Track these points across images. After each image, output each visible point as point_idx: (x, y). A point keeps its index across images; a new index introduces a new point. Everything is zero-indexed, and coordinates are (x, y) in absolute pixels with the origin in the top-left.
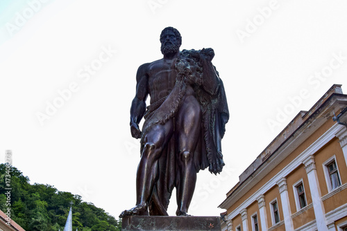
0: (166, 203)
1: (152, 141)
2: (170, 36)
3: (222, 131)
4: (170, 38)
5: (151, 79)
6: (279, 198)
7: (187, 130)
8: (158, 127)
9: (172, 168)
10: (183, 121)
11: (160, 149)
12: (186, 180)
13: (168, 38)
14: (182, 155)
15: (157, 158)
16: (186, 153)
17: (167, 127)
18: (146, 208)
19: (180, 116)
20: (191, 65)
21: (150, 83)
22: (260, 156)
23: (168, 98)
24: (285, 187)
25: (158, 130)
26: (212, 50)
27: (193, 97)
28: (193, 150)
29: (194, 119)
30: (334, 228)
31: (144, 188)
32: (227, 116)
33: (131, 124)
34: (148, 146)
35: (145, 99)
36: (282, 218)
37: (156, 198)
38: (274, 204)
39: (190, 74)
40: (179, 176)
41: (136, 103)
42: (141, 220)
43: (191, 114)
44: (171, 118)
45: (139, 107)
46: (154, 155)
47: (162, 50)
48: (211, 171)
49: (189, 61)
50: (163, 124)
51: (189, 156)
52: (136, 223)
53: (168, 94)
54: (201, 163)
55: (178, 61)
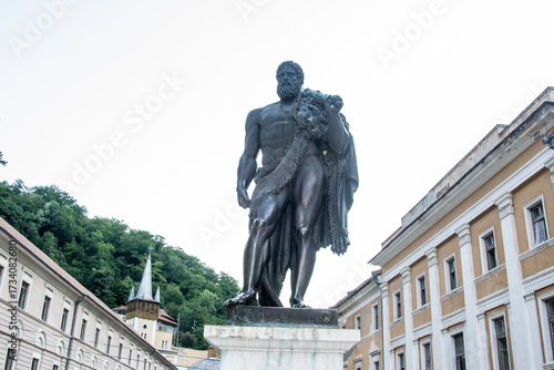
0: (278, 288)
1: (263, 217)
2: (289, 74)
3: (349, 202)
4: (289, 76)
5: (262, 132)
6: (458, 254)
7: (305, 201)
8: (270, 198)
9: (287, 245)
10: (301, 190)
11: (272, 227)
12: (302, 262)
13: (286, 76)
14: (299, 231)
15: (268, 236)
16: (304, 230)
17: (282, 197)
18: (255, 295)
19: (298, 182)
20: (314, 115)
21: (262, 137)
22: (433, 189)
23: (284, 160)
24: (467, 238)
25: (270, 203)
26: (341, 100)
27: (315, 158)
28: (312, 226)
29: (315, 186)
30: (534, 301)
31: (252, 273)
32: (356, 183)
33: (238, 189)
34: (258, 223)
35: (255, 156)
36: (461, 283)
37: (267, 282)
38: (451, 262)
39: (313, 127)
40: (294, 256)
41: (244, 162)
42: (248, 310)
43: (311, 182)
44: (287, 185)
45: (248, 168)
46: (264, 233)
47: (278, 92)
48: (334, 250)
49: (311, 109)
50: (276, 194)
51: (307, 232)
52: (243, 314)
53: (284, 154)
54: (322, 240)
55: (298, 110)
